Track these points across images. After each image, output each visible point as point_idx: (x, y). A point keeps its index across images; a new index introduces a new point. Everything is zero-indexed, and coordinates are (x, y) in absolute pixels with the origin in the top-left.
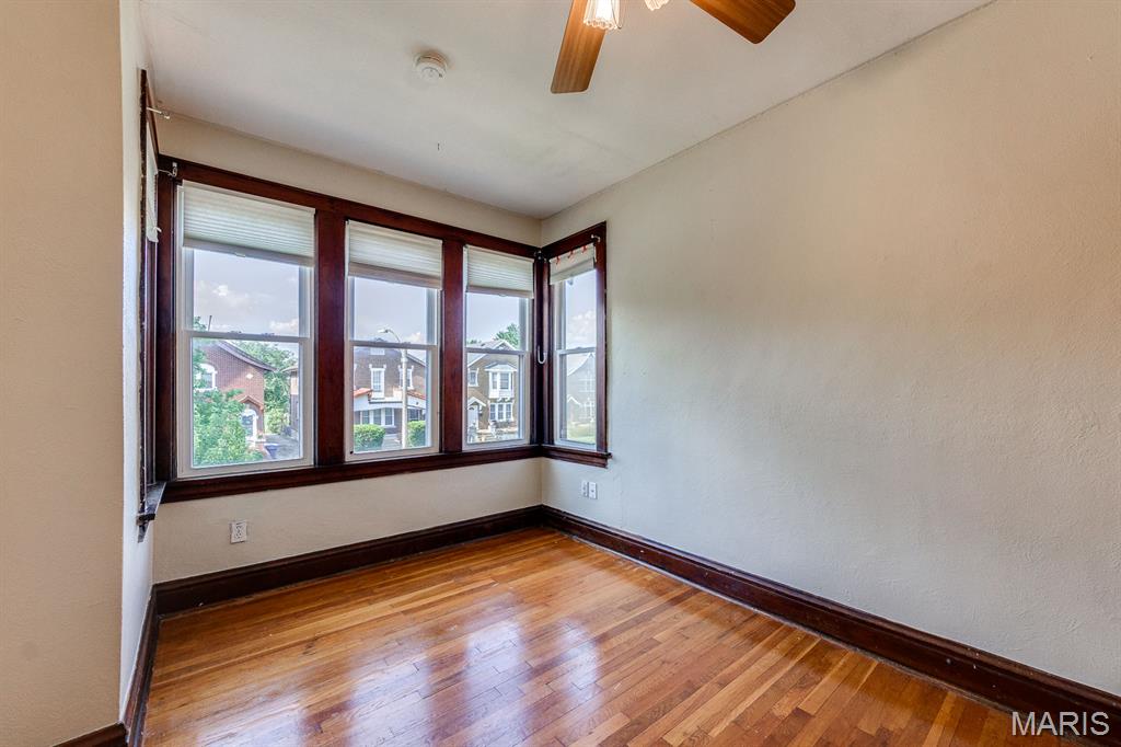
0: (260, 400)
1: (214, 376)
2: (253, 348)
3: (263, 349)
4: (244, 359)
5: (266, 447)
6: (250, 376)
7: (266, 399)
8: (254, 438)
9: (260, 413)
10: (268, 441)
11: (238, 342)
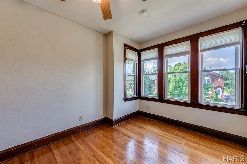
0: (223, 86)
1: (210, 80)
2: (224, 73)
3: (227, 73)
4: (218, 76)
5: (224, 98)
6: (220, 80)
7: (224, 85)
8: (220, 95)
9: (223, 89)
10: (225, 97)
11: (220, 72)
